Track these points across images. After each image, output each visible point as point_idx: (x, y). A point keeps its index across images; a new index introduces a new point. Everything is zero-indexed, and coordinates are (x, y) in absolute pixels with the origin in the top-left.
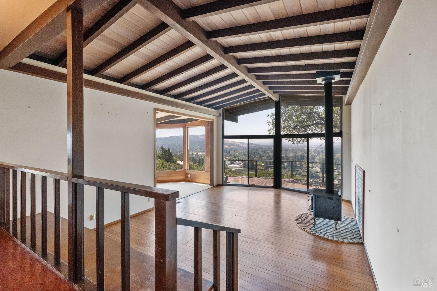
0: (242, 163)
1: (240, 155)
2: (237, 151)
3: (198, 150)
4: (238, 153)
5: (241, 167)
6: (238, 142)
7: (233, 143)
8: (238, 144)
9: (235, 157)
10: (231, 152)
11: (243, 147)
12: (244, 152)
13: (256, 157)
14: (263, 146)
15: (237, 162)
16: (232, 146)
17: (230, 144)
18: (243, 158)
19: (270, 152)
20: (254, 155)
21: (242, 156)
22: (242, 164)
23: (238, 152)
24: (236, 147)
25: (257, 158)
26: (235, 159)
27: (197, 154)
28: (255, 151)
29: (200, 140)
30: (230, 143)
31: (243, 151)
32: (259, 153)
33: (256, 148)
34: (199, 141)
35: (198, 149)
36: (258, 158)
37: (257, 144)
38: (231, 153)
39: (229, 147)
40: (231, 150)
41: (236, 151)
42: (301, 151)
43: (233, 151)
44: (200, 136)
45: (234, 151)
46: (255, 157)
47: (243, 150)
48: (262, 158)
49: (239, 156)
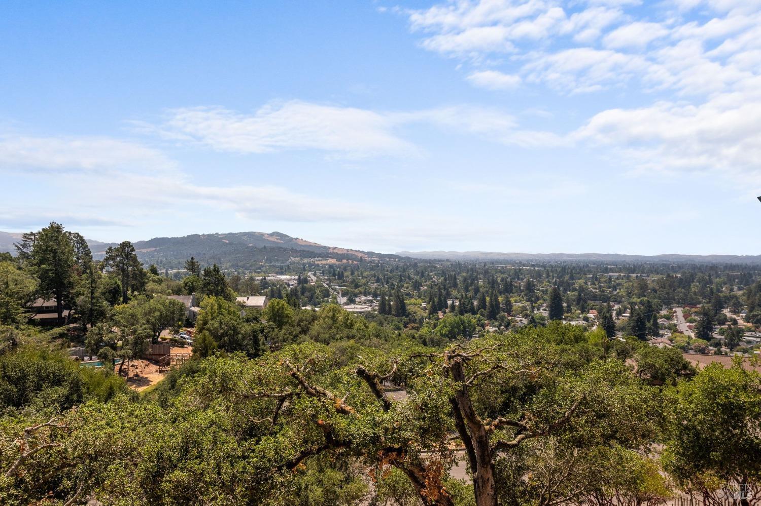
0: (374, 301)
1: (368, 282)
2: (359, 273)
3: (264, 269)
4: (363, 277)
5: (375, 310)
6: (359, 251)
7: (347, 254)
8: (359, 255)
9: (357, 286)
10: (346, 274)
11: (371, 262)
12: (375, 274)
13: (405, 285)
14: (416, 261)
15: (363, 298)
16: (344, 261)
17: (340, 255)
18: (377, 289)
19: (435, 274)
20: (401, 281)
21: (372, 283)
22: (376, 303)
23: (362, 273)
24: (355, 262)
25: (407, 288)
26: (356, 291)
27: (265, 279)
28: (400, 272)
29: (266, 245)
30: (339, 252)
31: (373, 272)
32: (409, 278)
33: (401, 264)
34: (265, 247)
35: (263, 266)
36: (410, 288)
37: (404, 256)
38: (346, 277)
39: (337, 263)
40: (345, 270)
41: (356, 273)
42: (502, 272)
43: (350, 273)
44: (268, 234)
45: (352, 274)
46: (402, 286)
47: (372, 269)
48: (420, 289)
49: (365, 284)
